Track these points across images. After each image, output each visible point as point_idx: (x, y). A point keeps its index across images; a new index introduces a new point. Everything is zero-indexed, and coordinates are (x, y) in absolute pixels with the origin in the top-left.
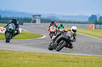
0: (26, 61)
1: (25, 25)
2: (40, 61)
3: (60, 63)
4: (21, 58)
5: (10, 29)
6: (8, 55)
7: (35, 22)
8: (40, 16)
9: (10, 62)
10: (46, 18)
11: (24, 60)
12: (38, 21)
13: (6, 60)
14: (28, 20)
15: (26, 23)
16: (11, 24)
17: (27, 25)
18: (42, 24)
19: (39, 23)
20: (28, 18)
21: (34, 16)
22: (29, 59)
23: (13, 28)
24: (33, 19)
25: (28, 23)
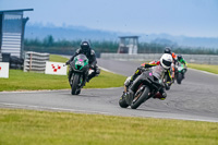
0: (106, 136)
1: (105, 58)
2: (136, 135)
3: (179, 139)
4: (96, 130)
5: (79, 67)
6: (68, 122)
7: (125, 51)
8: (136, 37)
9: (71, 138)
10: (149, 42)
11: (103, 133)
12: (133, 50)
13: (63, 133)
14: (111, 48)
15: (107, 54)
16: (78, 57)
17: (108, 58)
18: (142, 55)
19: (135, 53)
20: (111, 43)
21: (123, 38)
22: (113, 131)
23: (83, 65)
24: (122, 45)
25: (111, 54)
